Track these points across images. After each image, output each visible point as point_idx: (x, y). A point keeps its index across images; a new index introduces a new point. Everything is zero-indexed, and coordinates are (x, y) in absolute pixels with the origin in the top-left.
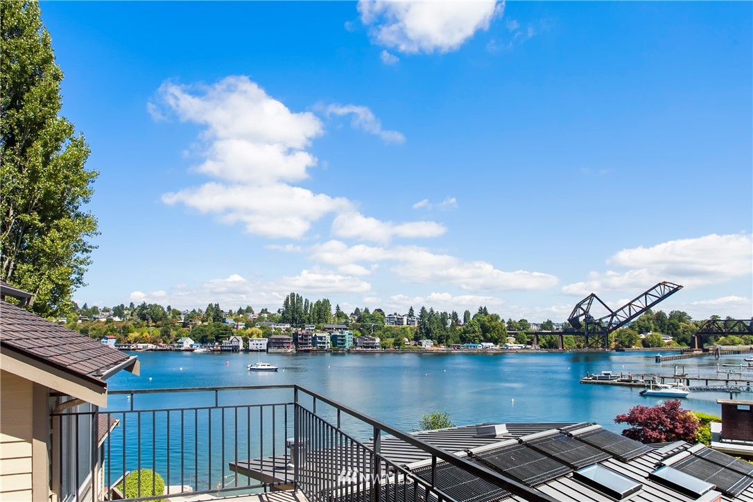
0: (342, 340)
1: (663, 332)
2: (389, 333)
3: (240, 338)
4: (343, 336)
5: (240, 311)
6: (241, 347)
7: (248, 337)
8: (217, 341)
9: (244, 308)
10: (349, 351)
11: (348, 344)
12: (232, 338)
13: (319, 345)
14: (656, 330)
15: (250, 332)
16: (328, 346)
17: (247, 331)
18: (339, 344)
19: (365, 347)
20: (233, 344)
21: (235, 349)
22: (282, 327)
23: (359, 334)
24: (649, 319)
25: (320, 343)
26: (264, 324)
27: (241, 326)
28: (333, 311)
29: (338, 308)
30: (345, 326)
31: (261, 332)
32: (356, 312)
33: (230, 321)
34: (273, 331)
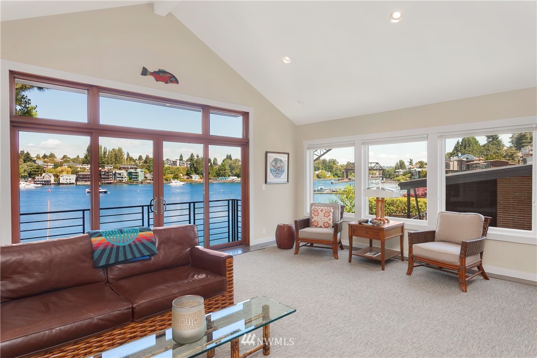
0: (136, 175)
2: (168, 170)
3: (51, 174)
4: (136, 173)
6: (53, 182)
7: (58, 174)
10: (141, 183)
11: (141, 178)
12: (44, 174)
13: (118, 179)
14: (322, 169)
15: (60, 170)
16: (126, 179)
17: (57, 169)
18: (134, 178)
20: (45, 179)
21: (47, 183)
22: (86, 167)
23: (147, 171)
25: (119, 177)
26: (71, 164)
27: (51, 166)
28: (125, 156)
29: (128, 155)
30: (136, 167)
31: (70, 169)
32: (140, 158)
33: (40, 163)
34: (79, 169)
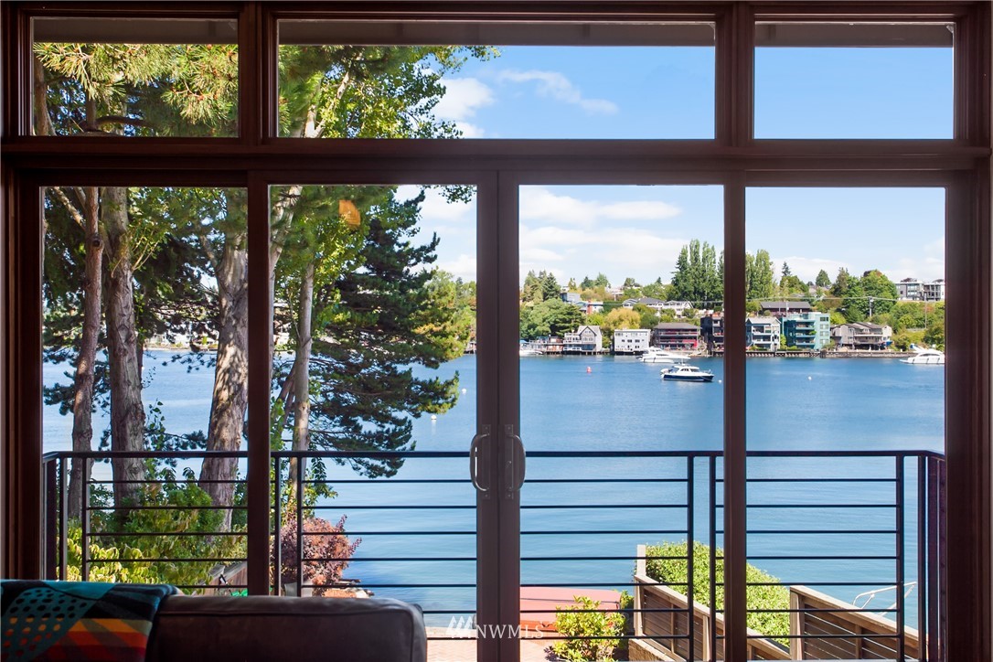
0: (807, 332)
2: (909, 316)
3: (596, 329)
4: (807, 324)
5: (587, 283)
6: (599, 348)
7: (612, 327)
8: (554, 335)
9: (593, 277)
10: (823, 354)
11: (821, 340)
12: (581, 328)
13: (755, 342)
15: (616, 318)
16: (777, 343)
17: (610, 314)
18: (801, 339)
19: (858, 347)
20: (584, 341)
21: (588, 350)
22: (675, 307)
23: (840, 319)
25: (757, 337)
26: (642, 300)
27: (597, 307)
28: (777, 276)
29: (786, 271)
30: (806, 305)
31: (637, 315)
32: (822, 278)
33: (574, 299)
34: (658, 314)
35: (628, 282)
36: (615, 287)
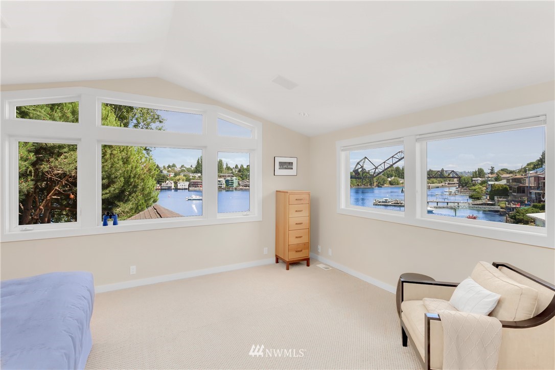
0: (232, 183)
1: (399, 177)
3: (172, 182)
4: (232, 180)
5: (169, 167)
6: (173, 187)
7: (177, 181)
8: (158, 183)
9: (171, 165)
10: (236, 189)
11: (235, 185)
12: (167, 182)
14: (395, 176)
15: (178, 178)
16: (224, 186)
17: (176, 177)
18: (230, 185)
19: (245, 186)
20: (168, 185)
21: (169, 188)
22: (196, 175)
23: (241, 179)
24: (392, 170)
25: (219, 184)
26: (186, 173)
27: (172, 175)
28: (225, 166)
29: (227, 165)
30: (232, 175)
31: (185, 178)
32: (236, 167)
33: (165, 172)
34: (191, 177)
35: (182, 166)
36: (178, 168)
